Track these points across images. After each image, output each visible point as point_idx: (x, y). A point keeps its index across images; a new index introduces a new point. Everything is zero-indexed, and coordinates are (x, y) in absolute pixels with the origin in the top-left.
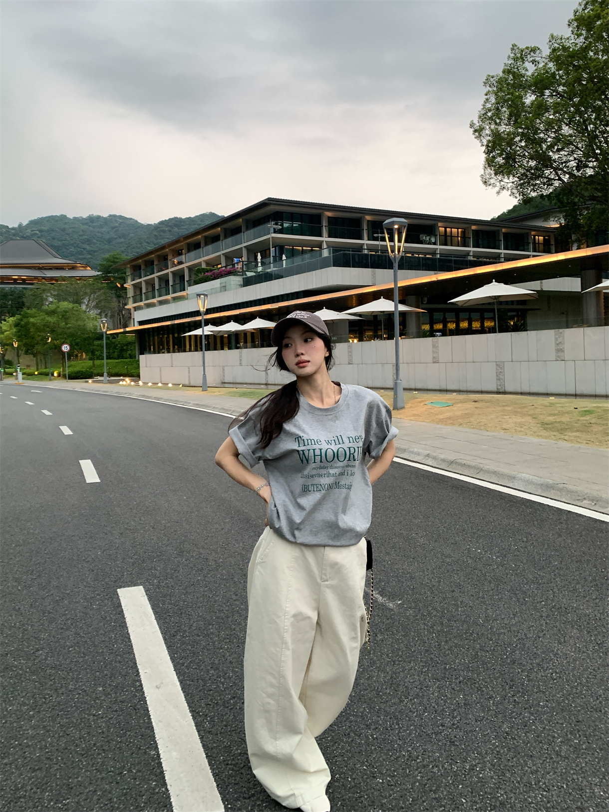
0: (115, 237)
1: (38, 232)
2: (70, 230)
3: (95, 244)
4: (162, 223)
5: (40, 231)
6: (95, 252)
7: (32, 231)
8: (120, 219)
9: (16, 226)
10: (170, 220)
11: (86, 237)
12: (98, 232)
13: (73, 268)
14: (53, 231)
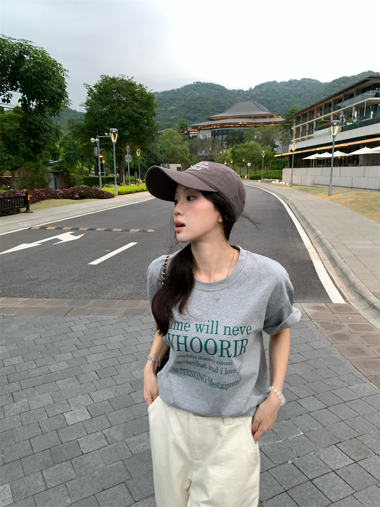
0: (304, 92)
1: (259, 93)
2: (278, 90)
3: (292, 98)
4: (334, 81)
5: (261, 92)
6: (291, 103)
7: (257, 92)
8: (308, 80)
9: (248, 89)
10: (340, 78)
11: (286, 94)
12: (294, 90)
13: (272, 117)
14: (268, 91)
